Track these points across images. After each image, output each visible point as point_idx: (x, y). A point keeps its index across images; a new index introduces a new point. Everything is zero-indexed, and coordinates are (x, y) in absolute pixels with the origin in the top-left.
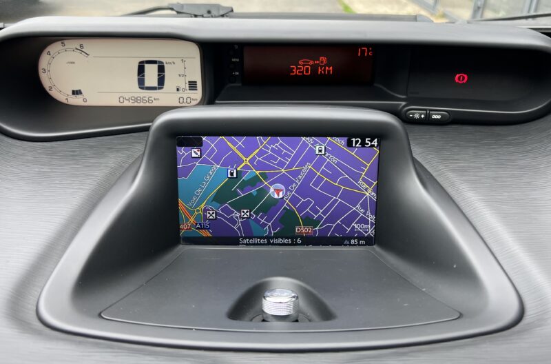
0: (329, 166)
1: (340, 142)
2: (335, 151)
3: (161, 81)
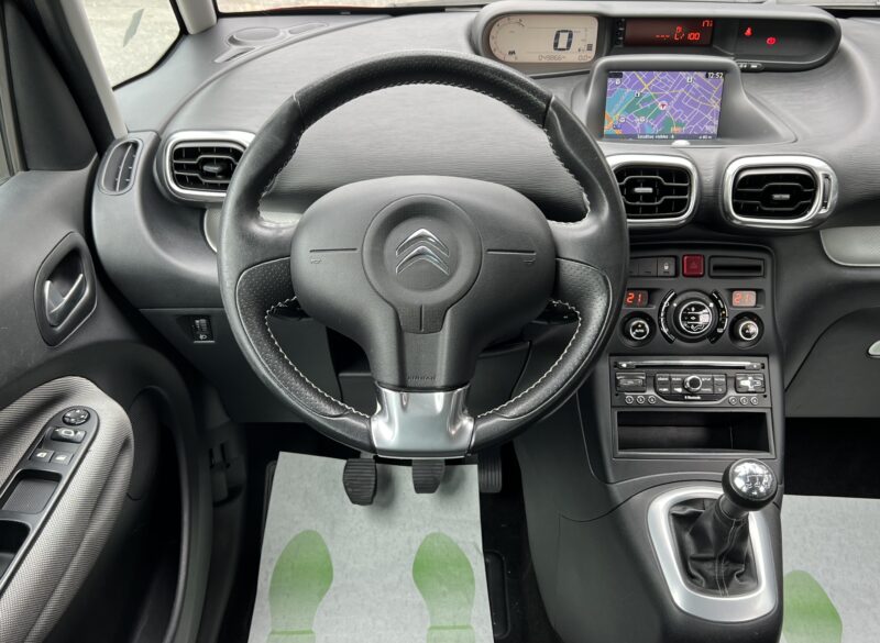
0: (694, 89)
1: (702, 75)
2: (698, 80)
3: (569, 44)
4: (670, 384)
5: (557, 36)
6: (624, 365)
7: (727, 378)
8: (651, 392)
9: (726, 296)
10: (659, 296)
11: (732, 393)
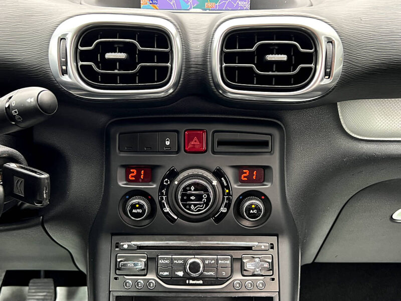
4: (172, 267)
6: (126, 246)
7: (233, 260)
8: (151, 276)
9: (230, 173)
10: (161, 173)
11: (238, 276)
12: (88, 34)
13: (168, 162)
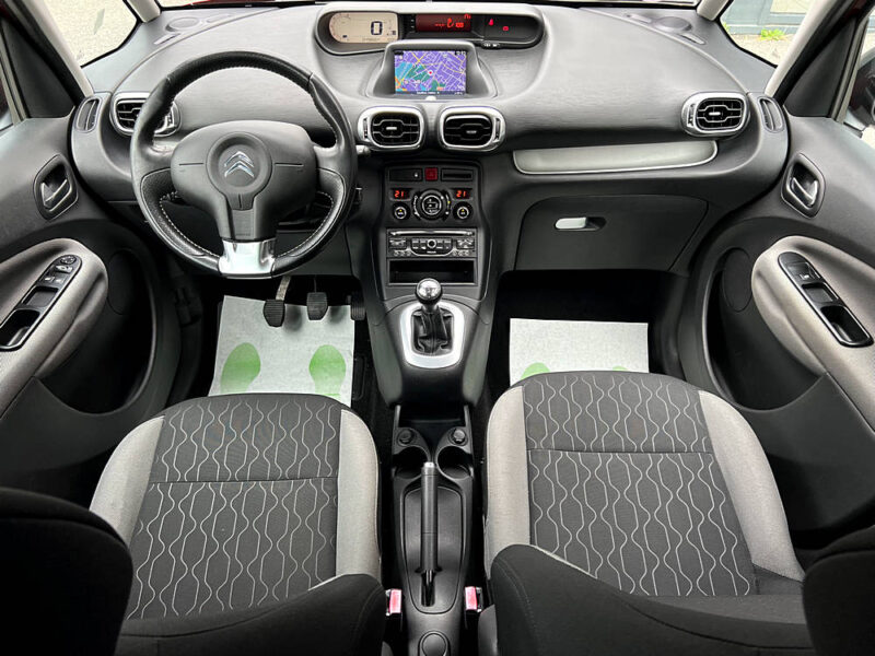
0: (449, 62)
2: (451, 56)
3: (381, 31)
4: (419, 245)
5: (372, 26)
6: (394, 235)
7: (452, 241)
8: (408, 249)
9: (450, 192)
10: (412, 192)
11: (454, 249)
12: (377, 118)
13: (416, 186)
